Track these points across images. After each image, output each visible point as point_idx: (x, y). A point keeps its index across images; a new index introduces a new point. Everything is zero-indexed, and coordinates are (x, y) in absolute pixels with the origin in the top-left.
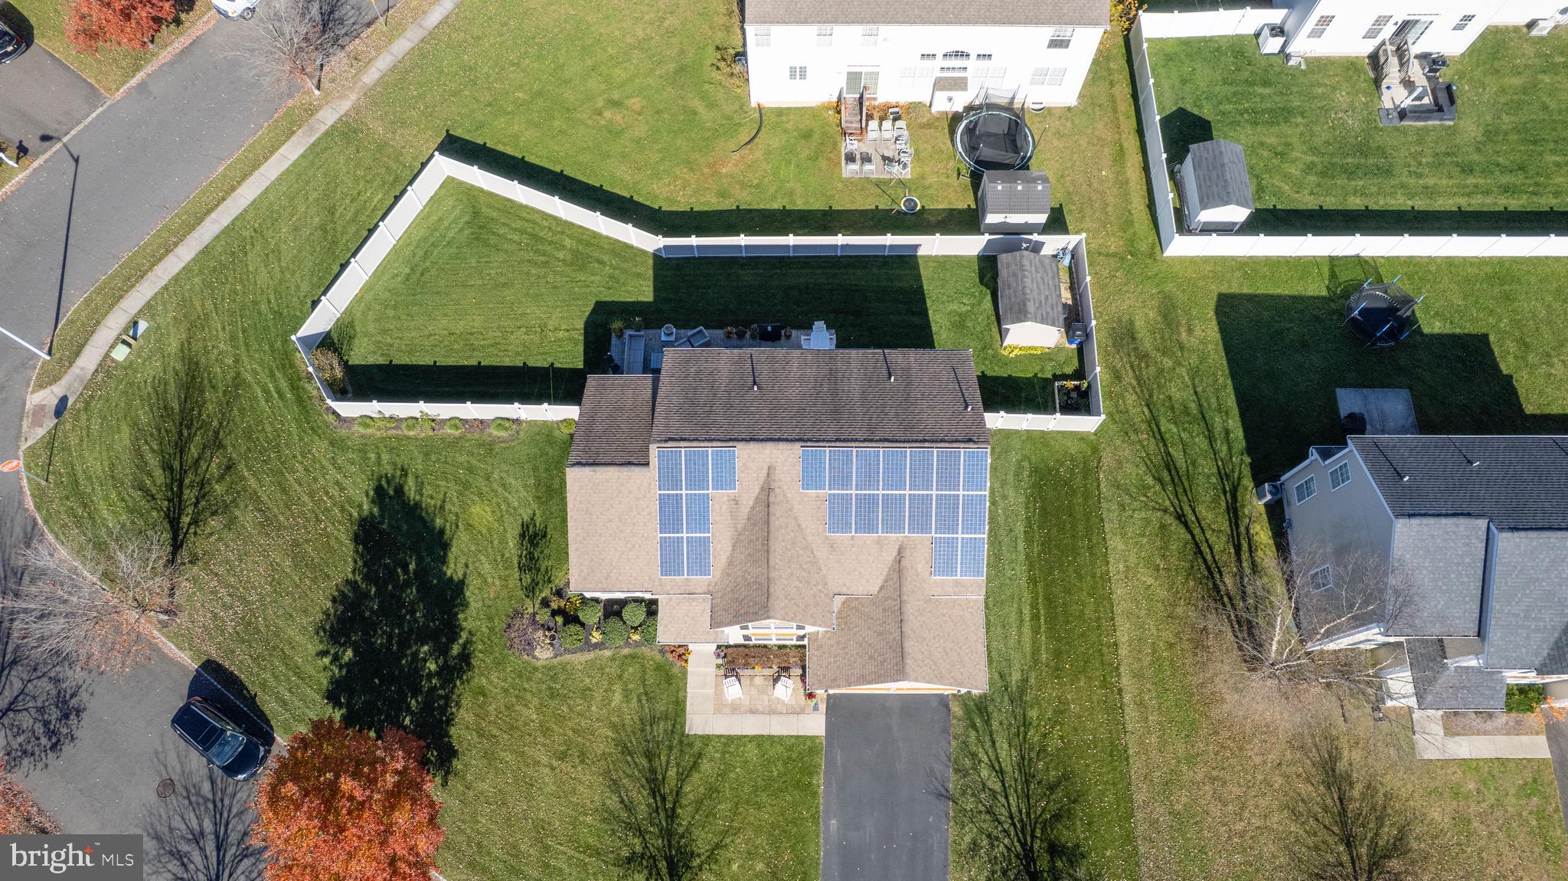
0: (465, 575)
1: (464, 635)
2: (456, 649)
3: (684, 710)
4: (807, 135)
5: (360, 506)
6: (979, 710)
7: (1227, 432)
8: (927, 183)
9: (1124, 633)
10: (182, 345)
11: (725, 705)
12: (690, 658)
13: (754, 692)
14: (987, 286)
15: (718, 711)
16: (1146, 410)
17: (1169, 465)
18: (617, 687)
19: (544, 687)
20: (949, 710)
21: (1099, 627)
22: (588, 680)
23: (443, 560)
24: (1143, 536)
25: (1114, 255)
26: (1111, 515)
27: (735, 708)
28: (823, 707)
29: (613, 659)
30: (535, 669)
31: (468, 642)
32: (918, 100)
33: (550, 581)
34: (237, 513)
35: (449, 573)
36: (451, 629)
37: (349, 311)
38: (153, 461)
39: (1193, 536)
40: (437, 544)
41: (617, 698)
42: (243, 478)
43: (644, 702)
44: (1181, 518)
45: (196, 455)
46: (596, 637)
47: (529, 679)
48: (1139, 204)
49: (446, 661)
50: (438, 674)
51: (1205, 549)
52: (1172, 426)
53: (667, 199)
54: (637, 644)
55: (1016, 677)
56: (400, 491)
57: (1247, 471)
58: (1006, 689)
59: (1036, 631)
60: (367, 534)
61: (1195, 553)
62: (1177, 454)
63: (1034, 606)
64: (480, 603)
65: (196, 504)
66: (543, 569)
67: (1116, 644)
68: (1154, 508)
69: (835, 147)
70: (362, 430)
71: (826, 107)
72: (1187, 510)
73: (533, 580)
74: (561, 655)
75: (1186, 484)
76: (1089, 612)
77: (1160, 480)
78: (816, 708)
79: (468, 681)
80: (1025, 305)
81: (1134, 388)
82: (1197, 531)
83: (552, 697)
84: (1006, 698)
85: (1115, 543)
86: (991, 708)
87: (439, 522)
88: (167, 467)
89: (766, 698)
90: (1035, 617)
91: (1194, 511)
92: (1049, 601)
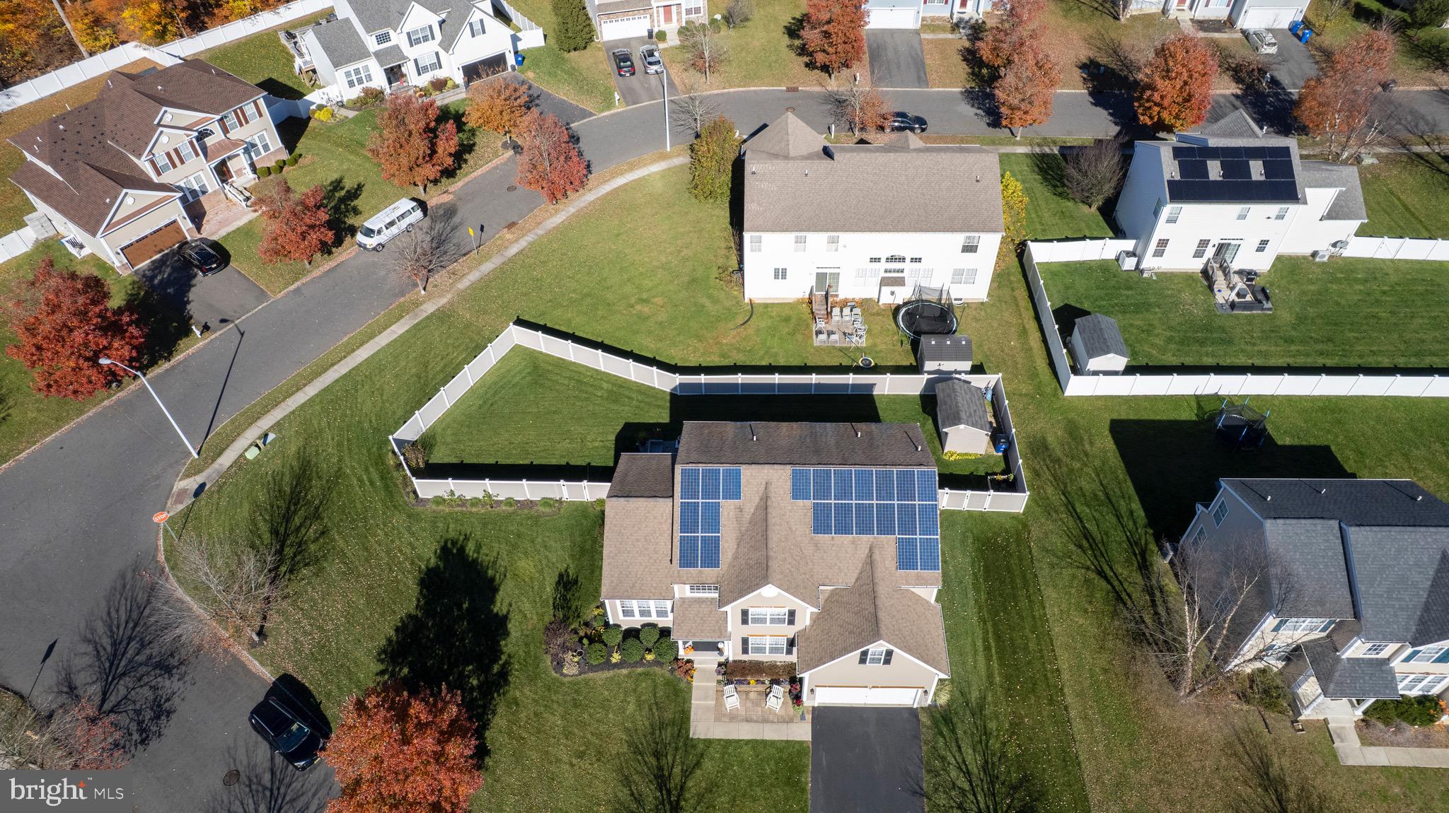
0: (508, 612)
1: (504, 658)
2: (496, 668)
3: (688, 719)
4: (787, 320)
5: (428, 560)
6: (945, 720)
7: (1131, 512)
8: (878, 349)
9: (1064, 661)
10: (299, 449)
11: (724, 715)
12: (695, 674)
13: (749, 704)
14: (928, 414)
15: (717, 719)
16: (1063, 497)
17: (1087, 535)
18: (632, 699)
19: (569, 698)
20: (919, 720)
21: (1042, 657)
22: (607, 693)
23: (493, 601)
24: (1072, 587)
25: (1026, 395)
26: (1044, 572)
27: (733, 717)
28: (809, 717)
29: (629, 676)
30: (563, 684)
31: (507, 663)
32: (868, 297)
33: (578, 616)
34: (325, 565)
35: (495, 610)
36: (495, 652)
37: (433, 428)
38: (264, 528)
39: (1113, 587)
40: (489, 588)
41: (631, 708)
42: (333, 540)
43: (654, 710)
44: (1101, 573)
45: (298, 524)
46: (616, 658)
47: (556, 692)
48: (1041, 364)
49: (486, 678)
50: (480, 687)
51: (1124, 595)
52: (1085, 508)
53: (680, 359)
54: (650, 664)
55: (975, 695)
56: (462, 549)
57: (1151, 539)
58: (967, 705)
59: (988, 659)
60: (431, 582)
61: (1117, 600)
62: (1091, 526)
63: (985, 640)
64: (519, 633)
65: (293, 559)
66: (573, 608)
67: (1058, 670)
68: (1078, 567)
69: (808, 326)
70: (434, 507)
71: (800, 302)
72: (1106, 568)
73: (564, 616)
74: (585, 673)
75: (1102, 549)
76: (1032, 646)
77: (1080, 547)
78: (803, 718)
79: (504, 694)
80: (958, 414)
81: (1051, 482)
82: (1116, 583)
83: (576, 706)
84: (968, 712)
85: (1050, 594)
86: (955, 720)
87: (490, 572)
88: (274, 532)
89: (759, 709)
90: (987, 648)
91: (1111, 568)
92: (998, 637)
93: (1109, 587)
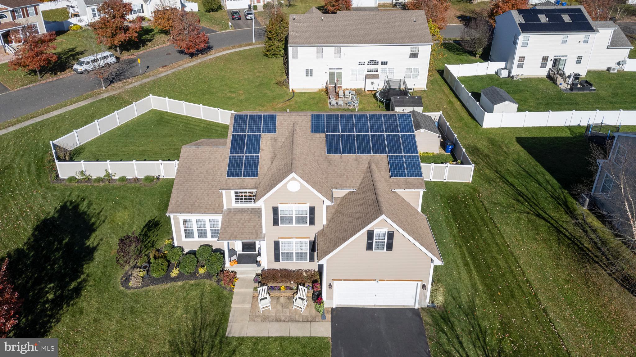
0: (98, 245)
1: (82, 277)
2: (73, 285)
3: (227, 320)
4: (313, 98)
5: (49, 213)
6: (444, 319)
7: (548, 181)
8: (366, 109)
9: (531, 274)
11: (258, 316)
12: (237, 283)
13: (279, 307)
15: (252, 320)
16: (497, 174)
17: (520, 194)
18: (181, 305)
19: (127, 306)
20: (421, 319)
21: (512, 271)
22: (161, 301)
24: (520, 224)
26: (497, 217)
27: (265, 318)
28: (328, 317)
29: (183, 287)
30: (126, 295)
31: (85, 280)
32: (358, 88)
33: (153, 246)
35: (88, 244)
36: (76, 272)
37: (85, 145)
39: (552, 224)
41: (179, 312)
43: (199, 313)
44: (539, 216)
46: (175, 273)
47: (118, 302)
49: (62, 292)
51: (561, 229)
52: (514, 179)
54: (202, 277)
55: (464, 300)
56: (77, 206)
58: (460, 307)
59: (469, 272)
61: (557, 232)
62: (523, 189)
63: (464, 259)
64: (102, 259)
67: (527, 281)
68: (521, 213)
69: (325, 101)
71: (321, 91)
72: (541, 212)
74: (147, 286)
75: (535, 201)
76: (501, 263)
77: (518, 200)
78: (323, 317)
79: (72, 305)
82: (552, 221)
83: (132, 312)
84: (462, 313)
85: (506, 229)
86: (452, 319)
87: (93, 220)
89: (287, 311)
90: (466, 264)
91: (545, 213)
92: (473, 258)
93: (549, 224)
